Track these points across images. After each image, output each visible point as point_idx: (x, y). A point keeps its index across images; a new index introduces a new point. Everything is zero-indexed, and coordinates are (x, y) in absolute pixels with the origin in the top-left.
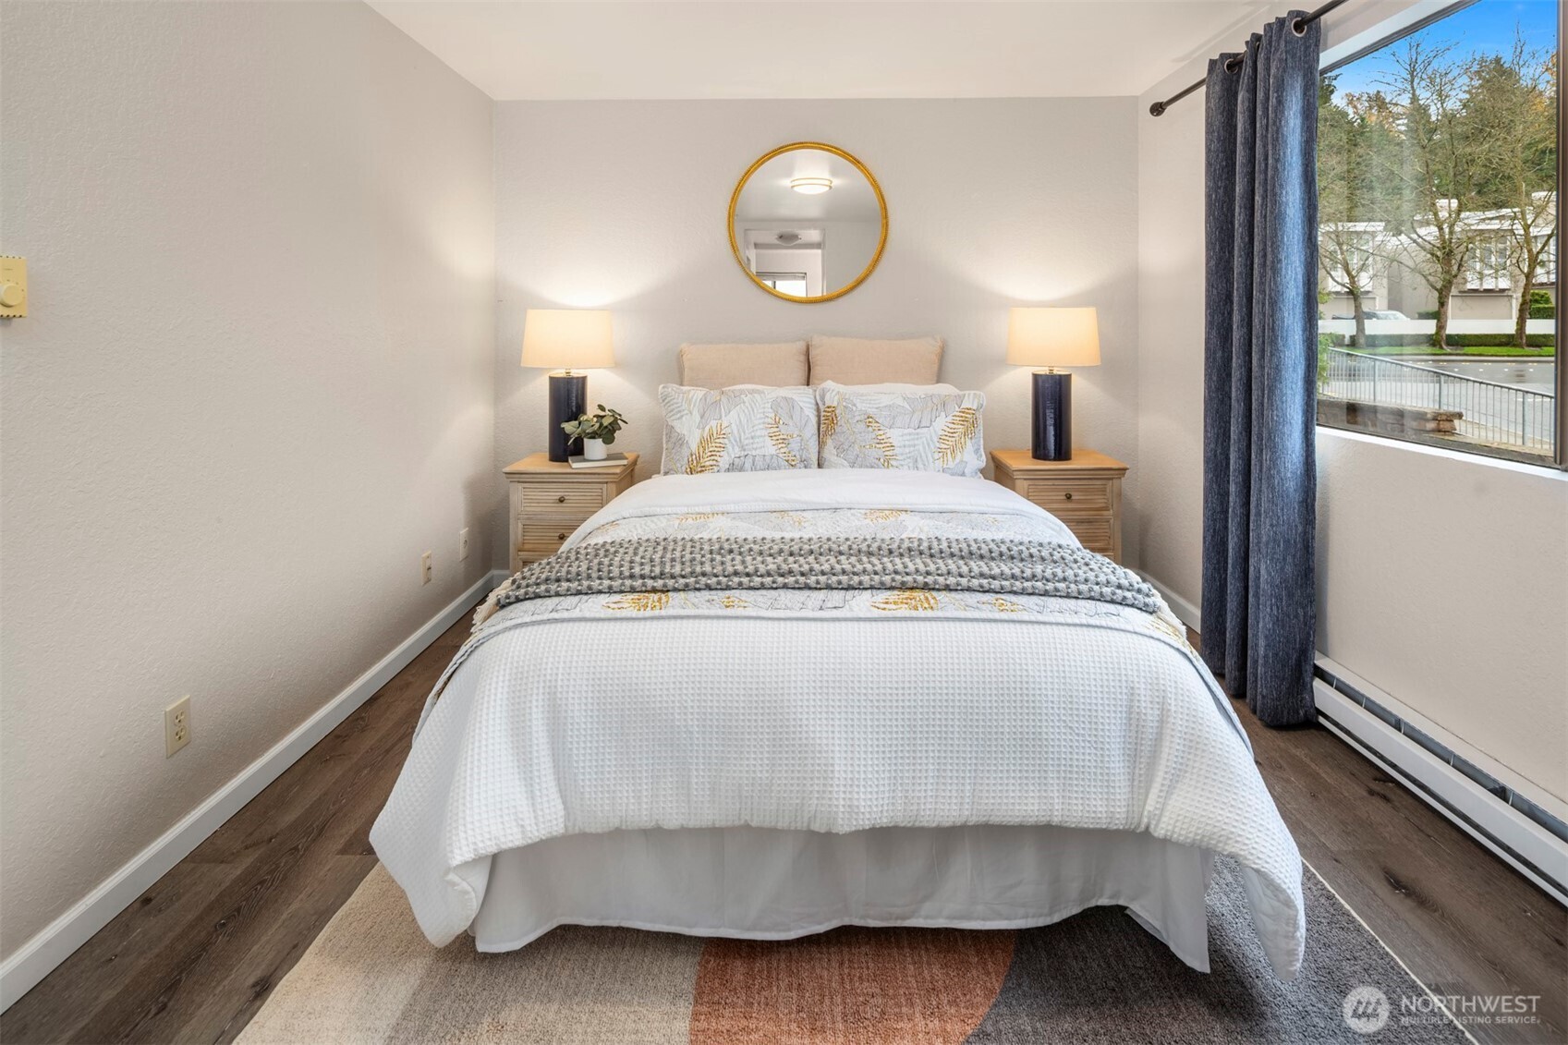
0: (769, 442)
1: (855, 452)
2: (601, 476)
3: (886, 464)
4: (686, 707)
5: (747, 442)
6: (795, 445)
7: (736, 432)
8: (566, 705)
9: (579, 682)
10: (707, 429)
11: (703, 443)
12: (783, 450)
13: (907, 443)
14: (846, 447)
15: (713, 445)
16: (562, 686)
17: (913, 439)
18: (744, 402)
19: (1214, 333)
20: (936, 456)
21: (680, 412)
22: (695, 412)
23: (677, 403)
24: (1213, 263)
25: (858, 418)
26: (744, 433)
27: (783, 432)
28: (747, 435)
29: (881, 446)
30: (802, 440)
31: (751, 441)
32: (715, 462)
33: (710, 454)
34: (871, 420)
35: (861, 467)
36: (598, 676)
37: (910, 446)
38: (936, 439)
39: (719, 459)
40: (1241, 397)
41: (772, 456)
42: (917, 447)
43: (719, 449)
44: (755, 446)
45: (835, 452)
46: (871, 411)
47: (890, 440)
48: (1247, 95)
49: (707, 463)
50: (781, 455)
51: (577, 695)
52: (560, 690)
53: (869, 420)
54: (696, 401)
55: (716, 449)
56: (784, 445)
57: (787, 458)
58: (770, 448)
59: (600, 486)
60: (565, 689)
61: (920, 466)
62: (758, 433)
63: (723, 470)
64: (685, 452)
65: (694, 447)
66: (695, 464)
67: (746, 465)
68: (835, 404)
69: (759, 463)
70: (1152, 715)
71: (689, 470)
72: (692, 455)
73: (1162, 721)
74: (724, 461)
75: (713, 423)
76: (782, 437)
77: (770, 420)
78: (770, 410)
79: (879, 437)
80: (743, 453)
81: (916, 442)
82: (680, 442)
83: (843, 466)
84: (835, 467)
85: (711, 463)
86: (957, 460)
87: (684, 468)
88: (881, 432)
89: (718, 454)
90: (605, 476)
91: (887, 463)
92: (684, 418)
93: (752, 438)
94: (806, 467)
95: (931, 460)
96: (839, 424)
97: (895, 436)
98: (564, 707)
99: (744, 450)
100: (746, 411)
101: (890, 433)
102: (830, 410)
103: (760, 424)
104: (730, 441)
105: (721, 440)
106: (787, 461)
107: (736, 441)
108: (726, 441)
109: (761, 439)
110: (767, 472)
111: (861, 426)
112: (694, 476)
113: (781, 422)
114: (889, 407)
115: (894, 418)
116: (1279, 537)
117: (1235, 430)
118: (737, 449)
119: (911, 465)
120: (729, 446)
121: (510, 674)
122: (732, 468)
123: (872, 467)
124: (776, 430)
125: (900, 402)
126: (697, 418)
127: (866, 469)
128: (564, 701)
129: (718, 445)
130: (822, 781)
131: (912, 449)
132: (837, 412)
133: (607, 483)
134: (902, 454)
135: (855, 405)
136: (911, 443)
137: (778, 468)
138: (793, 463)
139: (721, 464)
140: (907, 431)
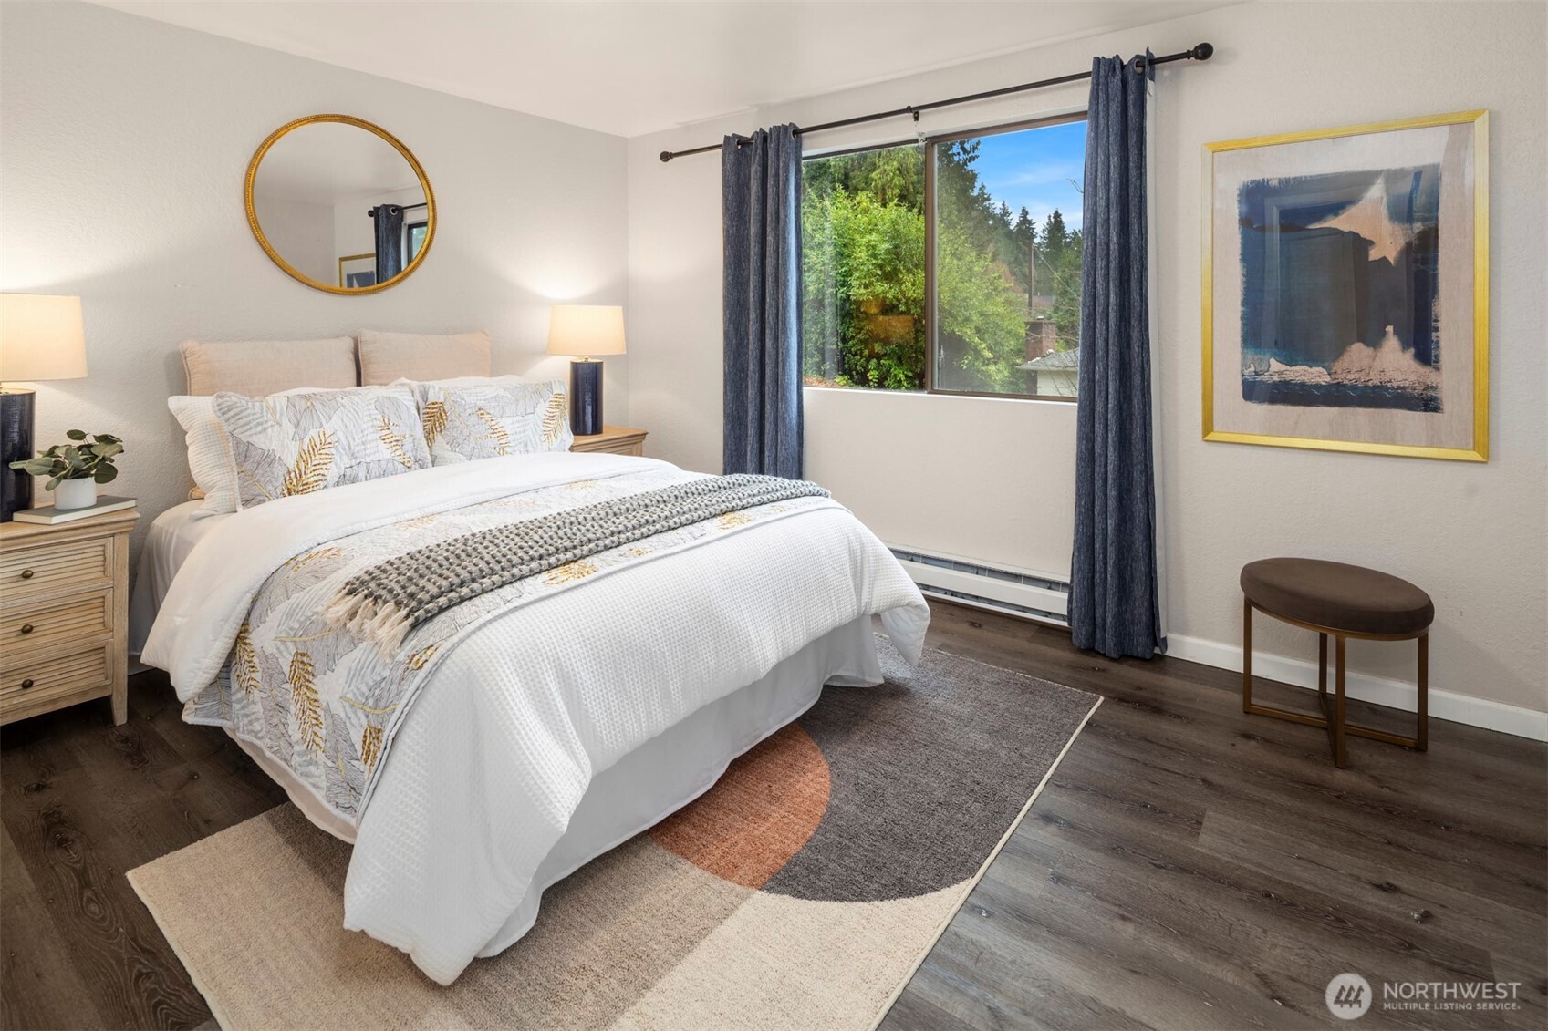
0: (382, 446)
1: (471, 445)
2: (105, 527)
3: (501, 452)
4: (656, 635)
5: (357, 448)
6: (408, 446)
7: (343, 439)
8: (573, 670)
9: (574, 647)
10: (307, 441)
11: (303, 457)
12: (398, 453)
13: (518, 430)
14: (460, 441)
15: (318, 457)
16: (563, 656)
17: (523, 426)
18: (343, 406)
19: (731, 326)
20: (543, 438)
21: (261, 424)
22: (285, 422)
23: (253, 414)
24: (730, 278)
25: (469, 411)
26: (354, 439)
27: (395, 433)
28: (357, 441)
29: (496, 435)
30: (414, 439)
31: (363, 447)
32: (320, 477)
33: (314, 468)
34: (482, 412)
35: (478, 458)
36: (587, 637)
37: (520, 432)
38: (540, 424)
39: (326, 472)
40: (757, 369)
41: (387, 460)
42: (527, 433)
43: (326, 461)
44: (367, 452)
45: (448, 447)
46: (480, 404)
47: (503, 429)
48: (759, 168)
49: (311, 480)
50: (396, 458)
51: (577, 659)
52: (563, 660)
53: (480, 412)
54: (282, 409)
55: (322, 462)
56: (398, 447)
57: (402, 461)
58: (384, 452)
59: (101, 542)
60: (567, 657)
61: (530, 449)
62: (370, 438)
63: (332, 484)
64: (279, 471)
65: (292, 464)
66: (295, 482)
67: (360, 474)
68: (442, 400)
69: (374, 469)
70: (858, 548)
71: (286, 491)
72: (289, 473)
73: (862, 551)
74: (333, 473)
75: (314, 433)
76: (395, 438)
77: (378, 423)
78: (376, 412)
79: (494, 427)
80: (354, 462)
81: (526, 428)
82: (269, 459)
83: (460, 460)
84: (451, 463)
85: (316, 478)
86: (559, 441)
87: (279, 491)
88: (493, 423)
89: (324, 467)
90: (113, 526)
91: (502, 450)
92: (269, 430)
93: (363, 444)
94: (421, 467)
95: (539, 443)
96: (449, 419)
97: (507, 424)
98: (572, 673)
99: (356, 458)
100: (350, 415)
101: (503, 422)
102: (435, 406)
103: (368, 428)
104: (337, 450)
105: (326, 451)
106: (403, 463)
107: (344, 449)
108: (333, 451)
109: (374, 444)
110: (382, 479)
111: (474, 419)
112: (294, 497)
113: (391, 424)
114: (495, 398)
115: (502, 407)
116: (789, 456)
117: (752, 392)
118: (346, 459)
119: (522, 450)
120: (337, 457)
121: (513, 665)
122: (343, 480)
123: (489, 457)
124: (387, 432)
125: (501, 392)
126: (291, 430)
127: (483, 460)
128: (570, 668)
129: (323, 456)
130: (747, 649)
131: (522, 435)
132: (446, 407)
133: (113, 535)
134: (514, 441)
135: (463, 399)
136: (522, 429)
137: (393, 473)
138: (409, 465)
139: (328, 478)
140: (515, 419)
